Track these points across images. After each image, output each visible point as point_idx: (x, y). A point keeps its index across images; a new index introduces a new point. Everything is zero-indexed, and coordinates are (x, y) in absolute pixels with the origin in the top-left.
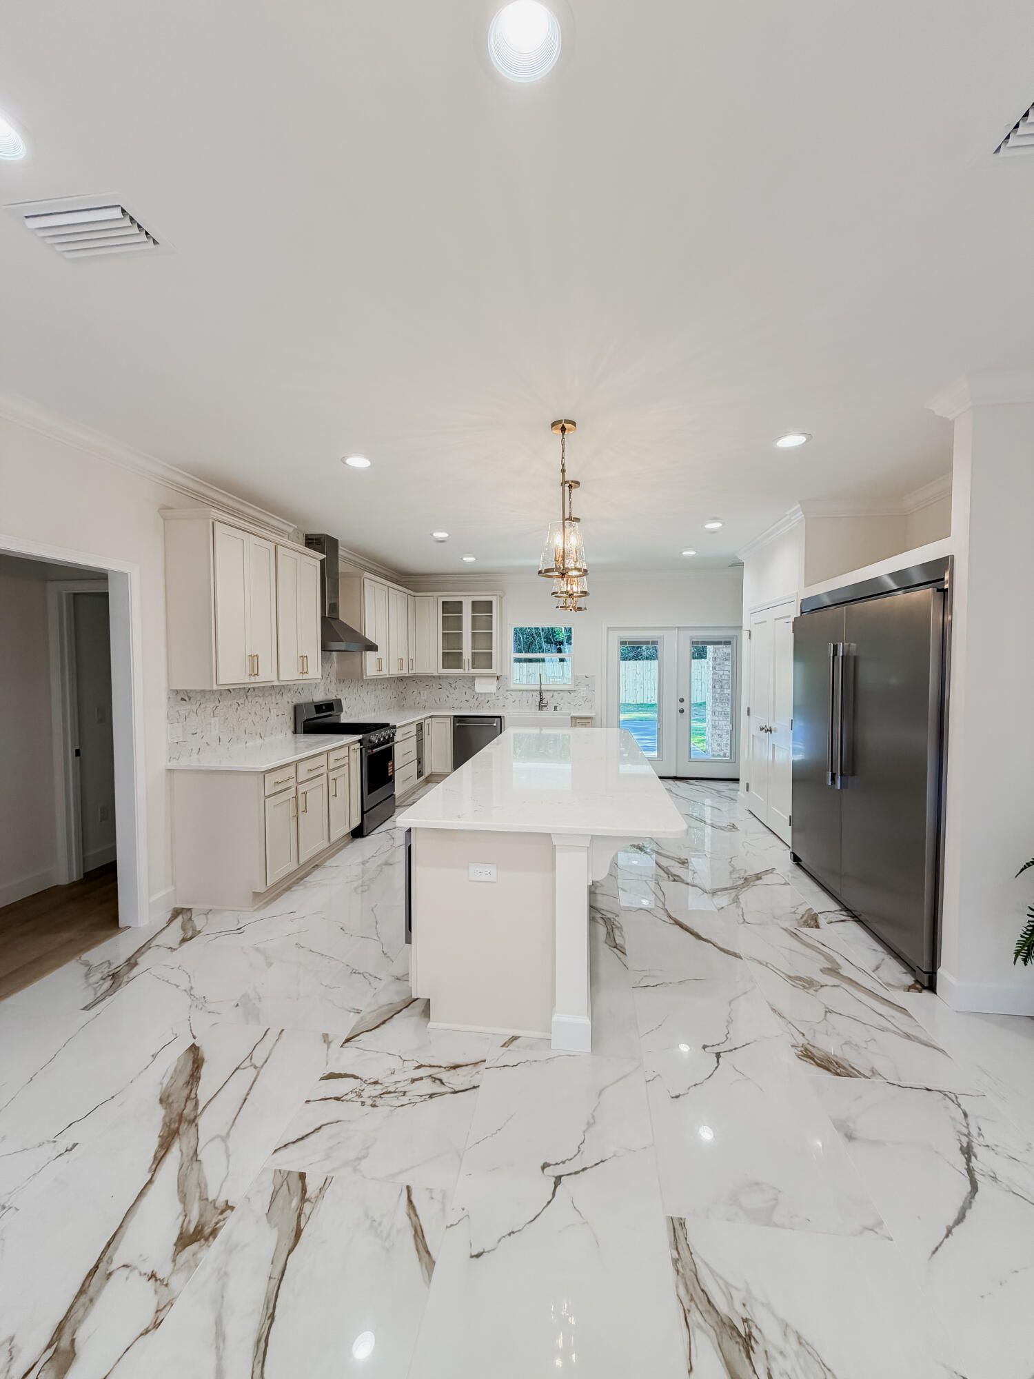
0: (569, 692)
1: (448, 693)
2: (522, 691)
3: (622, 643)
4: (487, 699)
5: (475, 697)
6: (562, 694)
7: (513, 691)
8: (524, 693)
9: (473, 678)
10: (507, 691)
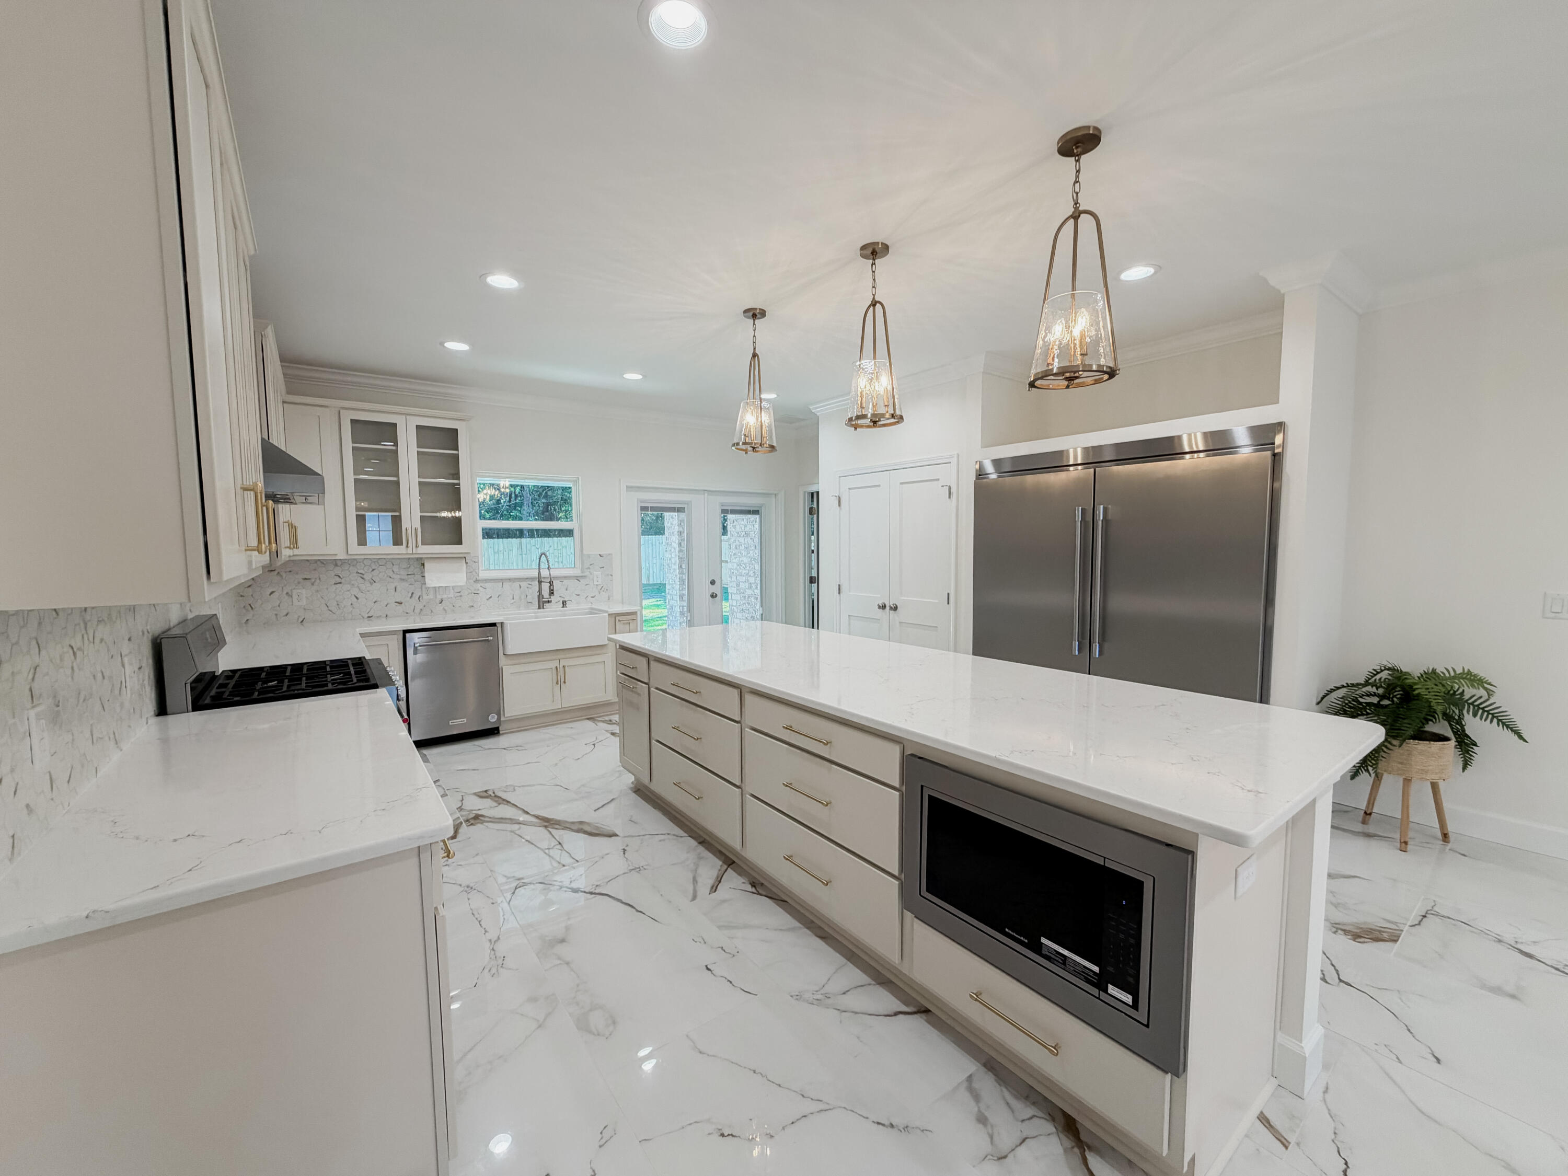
0: (578, 578)
1: (355, 591)
2: (502, 580)
3: (644, 509)
4: (439, 597)
5: (416, 596)
6: (566, 582)
7: (486, 581)
8: (506, 585)
9: (421, 563)
10: (477, 581)
